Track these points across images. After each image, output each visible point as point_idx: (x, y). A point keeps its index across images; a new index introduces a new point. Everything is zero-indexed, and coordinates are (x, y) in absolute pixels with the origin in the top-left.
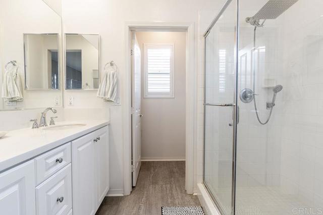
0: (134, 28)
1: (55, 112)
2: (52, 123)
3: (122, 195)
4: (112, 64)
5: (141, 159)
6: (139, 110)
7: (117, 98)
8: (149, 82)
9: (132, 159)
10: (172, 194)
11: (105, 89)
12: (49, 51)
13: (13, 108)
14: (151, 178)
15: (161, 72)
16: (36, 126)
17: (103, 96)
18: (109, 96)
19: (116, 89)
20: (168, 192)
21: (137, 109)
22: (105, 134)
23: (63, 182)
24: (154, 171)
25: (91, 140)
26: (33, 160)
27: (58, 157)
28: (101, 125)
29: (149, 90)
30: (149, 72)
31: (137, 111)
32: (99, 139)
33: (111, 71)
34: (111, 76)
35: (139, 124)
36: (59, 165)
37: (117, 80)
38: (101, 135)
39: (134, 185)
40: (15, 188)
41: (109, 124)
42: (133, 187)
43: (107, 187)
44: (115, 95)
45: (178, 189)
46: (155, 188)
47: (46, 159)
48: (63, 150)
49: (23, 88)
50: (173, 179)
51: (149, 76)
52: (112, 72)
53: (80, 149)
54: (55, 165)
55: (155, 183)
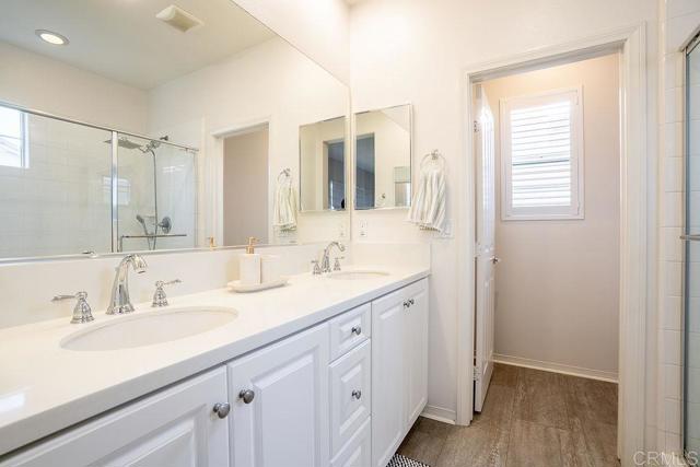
0: (480, 75)
1: (343, 249)
2: (337, 267)
3: (452, 422)
4: (435, 157)
5: (495, 357)
6: (492, 249)
7: (445, 224)
8: (514, 184)
9: (475, 354)
10: (574, 455)
11: (423, 208)
12: (325, 143)
13: (288, 242)
14: (517, 405)
15: (544, 159)
16: (317, 271)
17: (419, 221)
18: (429, 219)
19: (443, 205)
20: (563, 448)
21: (487, 247)
22: (422, 295)
23: (358, 369)
24: (526, 390)
25: (399, 303)
26: (325, 324)
27: (356, 323)
28: (417, 276)
29: (514, 202)
30: (514, 161)
31: (487, 251)
32: (412, 302)
33: (432, 170)
34: (434, 180)
35: (492, 279)
36: (357, 338)
37: (447, 187)
38: (416, 294)
39: (478, 409)
40: (309, 359)
41: (429, 276)
42: (475, 413)
43: (423, 399)
44: (442, 217)
45: (592, 448)
46: (528, 428)
47: (342, 324)
48: (360, 315)
49: (298, 211)
50: (577, 420)
51: (515, 170)
52: (435, 172)
53: (384, 316)
54: (350, 337)
55: (529, 416)
